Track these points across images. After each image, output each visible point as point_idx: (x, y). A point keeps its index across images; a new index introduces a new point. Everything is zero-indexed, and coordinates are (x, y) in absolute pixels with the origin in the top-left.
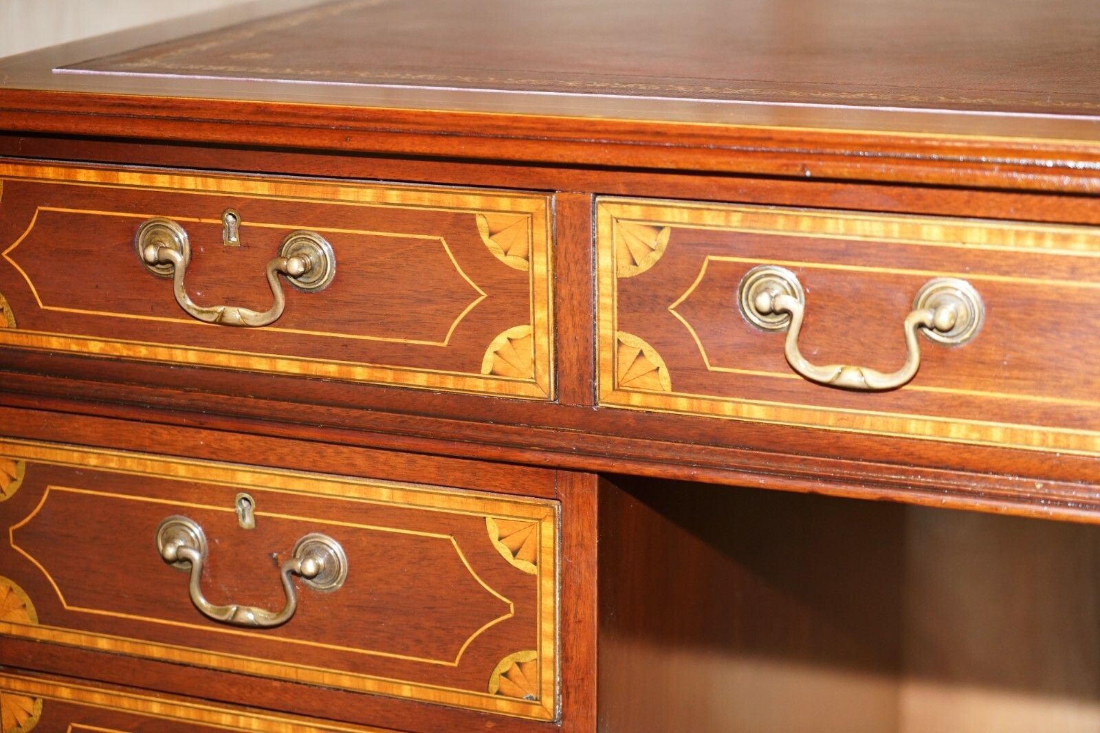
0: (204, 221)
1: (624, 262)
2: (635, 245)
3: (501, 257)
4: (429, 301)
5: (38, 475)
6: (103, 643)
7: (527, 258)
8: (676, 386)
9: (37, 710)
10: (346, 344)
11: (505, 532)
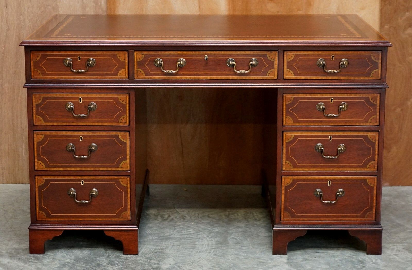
0: (75, 58)
1: (138, 59)
2: (140, 57)
3: (121, 60)
4: (110, 67)
5: (45, 99)
6: (55, 124)
7: (124, 60)
8: (146, 75)
9: (43, 137)
10: (97, 74)
11: (121, 98)
